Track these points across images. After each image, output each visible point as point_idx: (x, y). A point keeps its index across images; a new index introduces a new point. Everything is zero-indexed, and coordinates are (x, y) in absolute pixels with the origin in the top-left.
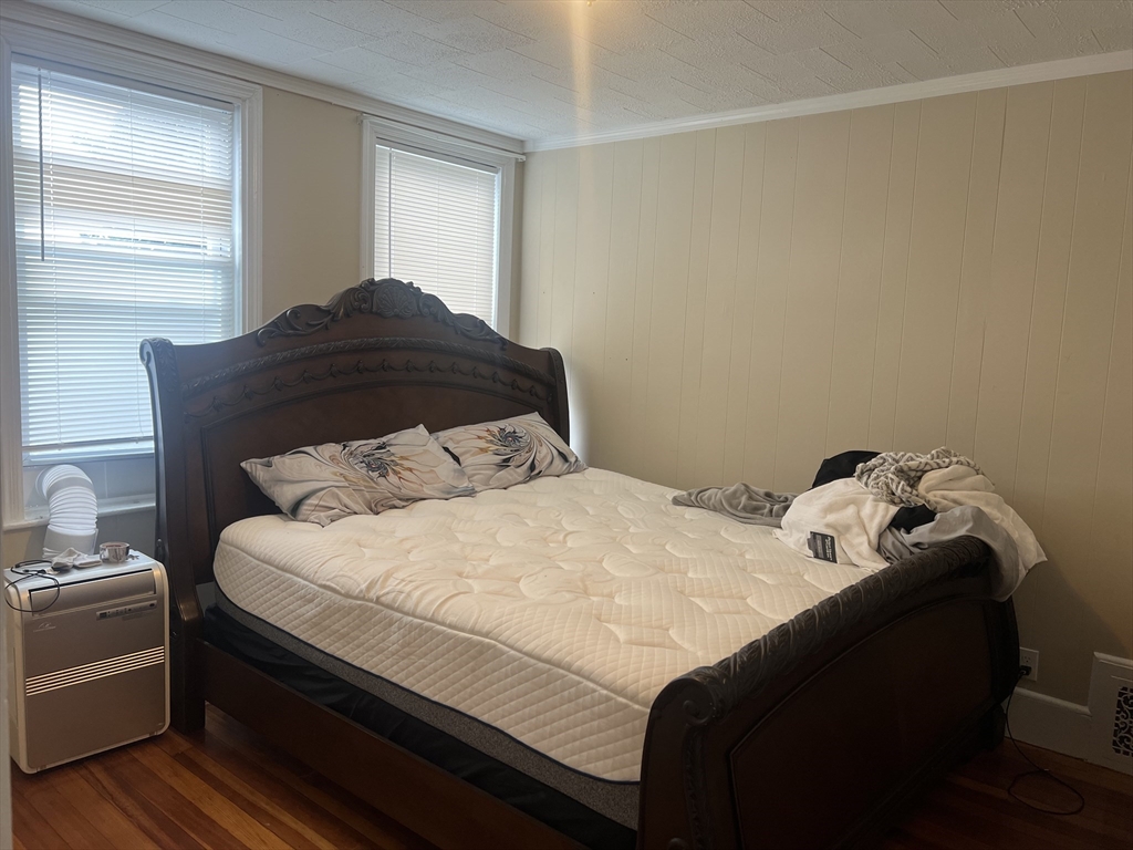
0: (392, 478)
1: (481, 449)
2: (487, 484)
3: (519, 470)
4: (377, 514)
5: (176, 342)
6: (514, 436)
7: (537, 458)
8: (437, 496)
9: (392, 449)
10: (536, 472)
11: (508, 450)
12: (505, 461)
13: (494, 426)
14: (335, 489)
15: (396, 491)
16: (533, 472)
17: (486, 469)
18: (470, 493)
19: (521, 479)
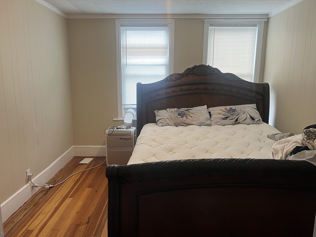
0: (184, 118)
1: (219, 113)
2: (217, 123)
3: (231, 121)
4: (177, 126)
5: (142, 83)
6: (234, 110)
7: (240, 118)
8: (197, 124)
9: (190, 111)
10: (238, 122)
11: (229, 114)
12: (226, 117)
13: (228, 107)
14: (166, 119)
15: (184, 121)
16: (237, 122)
17: (218, 119)
18: (210, 125)
19: (231, 123)
